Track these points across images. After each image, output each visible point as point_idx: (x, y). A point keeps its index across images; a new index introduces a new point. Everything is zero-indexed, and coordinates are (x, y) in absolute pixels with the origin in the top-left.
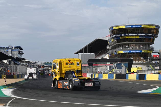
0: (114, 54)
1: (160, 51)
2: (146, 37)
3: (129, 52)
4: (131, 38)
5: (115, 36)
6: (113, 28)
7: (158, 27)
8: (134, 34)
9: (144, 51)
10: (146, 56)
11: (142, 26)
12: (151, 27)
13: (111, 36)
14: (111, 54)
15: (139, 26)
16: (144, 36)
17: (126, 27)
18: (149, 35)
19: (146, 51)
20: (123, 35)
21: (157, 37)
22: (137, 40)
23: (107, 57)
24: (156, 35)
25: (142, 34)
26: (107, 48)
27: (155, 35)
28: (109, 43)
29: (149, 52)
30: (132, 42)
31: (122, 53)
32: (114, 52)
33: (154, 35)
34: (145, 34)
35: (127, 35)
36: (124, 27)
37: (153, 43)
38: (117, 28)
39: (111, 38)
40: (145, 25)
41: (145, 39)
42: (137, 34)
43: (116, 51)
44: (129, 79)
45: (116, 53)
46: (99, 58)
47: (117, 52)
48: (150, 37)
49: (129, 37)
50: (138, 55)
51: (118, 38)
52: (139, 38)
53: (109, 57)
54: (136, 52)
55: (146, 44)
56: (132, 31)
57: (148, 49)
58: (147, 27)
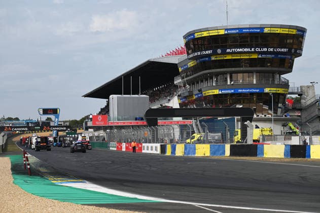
0: (195, 97)
1: (303, 88)
2: (273, 56)
3: (233, 91)
4: (239, 58)
5: (199, 53)
6: (196, 34)
8: (246, 50)
9: (269, 89)
10: (274, 101)
11: (266, 30)
12: (286, 31)
13: (188, 54)
14: (185, 97)
15: (258, 30)
16: (270, 53)
17: (226, 32)
18: (283, 50)
19: (275, 89)
20: (219, 51)
21: (300, 55)
22: (252, 62)
23: (175, 103)
24: (298, 52)
25: (265, 49)
26: (175, 83)
27: (296, 50)
28: (180, 70)
29: (281, 91)
30: (242, 69)
31: (215, 93)
32: (196, 92)
33: (293, 51)
34: (272, 50)
35: (228, 50)
36: (222, 32)
37: (289, 69)
38: (205, 34)
39: (190, 59)
40: (272, 26)
41: (270, 61)
42: (253, 50)
43: (200, 91)
44: (266, 156)
45: (201, 93)
46: (153, 108)
47: (203, 93)
48: (284, 56)
49: (233, 55)
50: (255, 99)
51: (207, 59)
52: (258, 58)
53: (179, 104)
54: (250, 91)
55: (273, 73)
56: (241, 42)
57: (277, 84)
58: (278, 32)
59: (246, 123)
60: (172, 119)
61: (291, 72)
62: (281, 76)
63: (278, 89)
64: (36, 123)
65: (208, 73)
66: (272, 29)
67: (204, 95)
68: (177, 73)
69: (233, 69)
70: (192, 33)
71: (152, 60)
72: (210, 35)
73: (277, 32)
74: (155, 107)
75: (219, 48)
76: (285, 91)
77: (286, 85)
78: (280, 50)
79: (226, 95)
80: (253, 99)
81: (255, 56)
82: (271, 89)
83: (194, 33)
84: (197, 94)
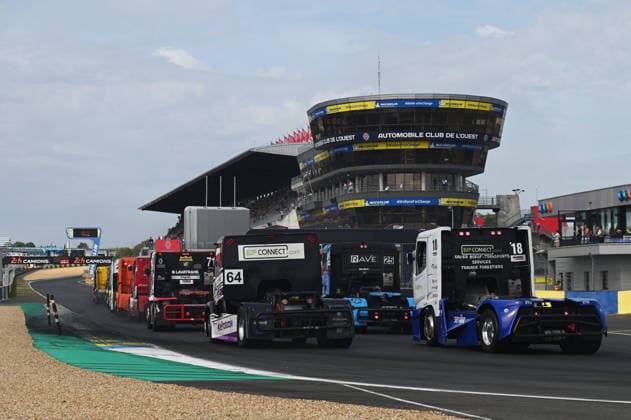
0: (325, 212)
1: (501, 200)
2: (454, 146)
3: (387, 202)
4: (398, 147)
5: (333, 140)
6: (328, 108)
7: (500, 107)
8: (410, 135)
9: (446, 200)
11: (443, 104)
12: (474, 106)
13: (315, 141)
14: (310, 212)
15: (430, 104)
16: (449, 141)
17: (378, 106)
18: (469, 136)
19: (456, 200)
20: (366, 136)
21: (497, 145)
22: (419, 156)
24: (494, 139)
25: (441, 135)
26: (293, 187)
27: (490, 137)
28: (301, 166)
29: (466, 203)
30: (402, 166)
31: (359, 206)
32: (327, 203)
33: (486, 138)
34: (451, 135)
35: (381, 136)
36: (371, 106)
37: (480, 168)
38: (343, 108)
39: (317, 149)
40: (452, 97)
41: (446, 153)
42: (421, 135)
43: (334, 201)
45: (336, 205)
47: (339, 205)
48: (472, 147)
49: (389, 143)
50: (423, 216)
51: (346, 149)
52: (429, 149)
53: (299, 222)
54: (416, 202)
55: (454, 173)
56: (401, 122)
57: (460, 192)
58: (462, 107)
61: (482, 171)
62: (467, 179)
63: (461, 200)
64: (61, 251)
65: (349, 173)
66: (452, 102)
67: (340, 208)
68: (297, 172)
69: (389, 166)
70: (322, 107)
71: (255, 151)
72: (352, 109)
73: (460, 107)
74: (260, 227)
75: (366, 131)
76: (472, 203)
77: (474, 193)
78: (465, 136)
79: (377, 208)
80: (421, 215)
81: (424, 146)
82: (451, 200)
83: (325, 107)
84: (329, 207)
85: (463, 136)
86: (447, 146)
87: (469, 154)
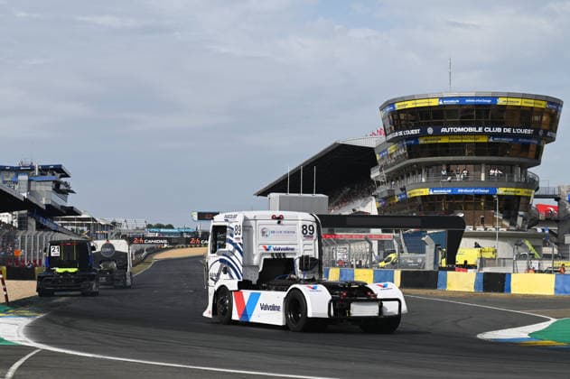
0: (397, 199)
1: (562, 190)
2: (511, 140)
3: (450, 191)
4: (459, 141)
5: (401, 133)
6: (396, 105)
7: (554, 106)
8: (470, 130)
9: (504, 189)
10: (510, 207)
11: (500, 101)
12: (530, 103)
13: (386, 135)
14: (385, 199)
15: (489, 101)
16: (507, 135)
17: (441, 103)
18: (525, 131)
19: (513, 190)
20: (430, 131)
21: (552, 139)
22: (479, 149)
23: (372, 207)
24: (549, 134)
25: (499, 130)
26: (372, 176)
27: (545, 132)
28: (378, 157)
29: (522, 192)
30: (463, 158)
31: (424, 194)
32: (398, 192)
33: (541, 133)
34: (508, 130)
35: (444, 130)
36: (435, 102)
37: (536, 160)
38: (410, 105)
39: (388, 142)
40: (509, 95)
41: (508, 146)
42: (480, 130)
43: (403, 189)
44: (449, 288)
45: (405, 193)
46: (343, 214)
47: (408, 193)
48: (528, 141)
49: (451, 137)
50: (482, 204)
51: (413, 142)
52: (488, 142)
53: (378, 209)
54: (476, 191)
55: (512, 165)
56: (462, 118)
57: (518, 182)
58: (519, 104)
59: (423, 239)
60: (369, 232)
61: (539, 164)
62: (528, 170)
63: (518, 190)
64: (194, 233)
65: (416, 163)
66: (509, 99)
67: (408, 196)
68: (375, 163)
69: (451, 158)
70: (391, 103)
71: (341, 142)
72: (418, 106)
73: (516, 104)
74: (347, 213)
75: (430, 126)
76: (528, 193)
77: (532, 184)
78: (521, 131)
79: (440, 197)
80: (480, 204)
81: (484, 140)
82: (508, 189)
83: (393, 104)
84: (400, 195)
85: (520, 131)
86: (504, 140)
87: (526, 147)
